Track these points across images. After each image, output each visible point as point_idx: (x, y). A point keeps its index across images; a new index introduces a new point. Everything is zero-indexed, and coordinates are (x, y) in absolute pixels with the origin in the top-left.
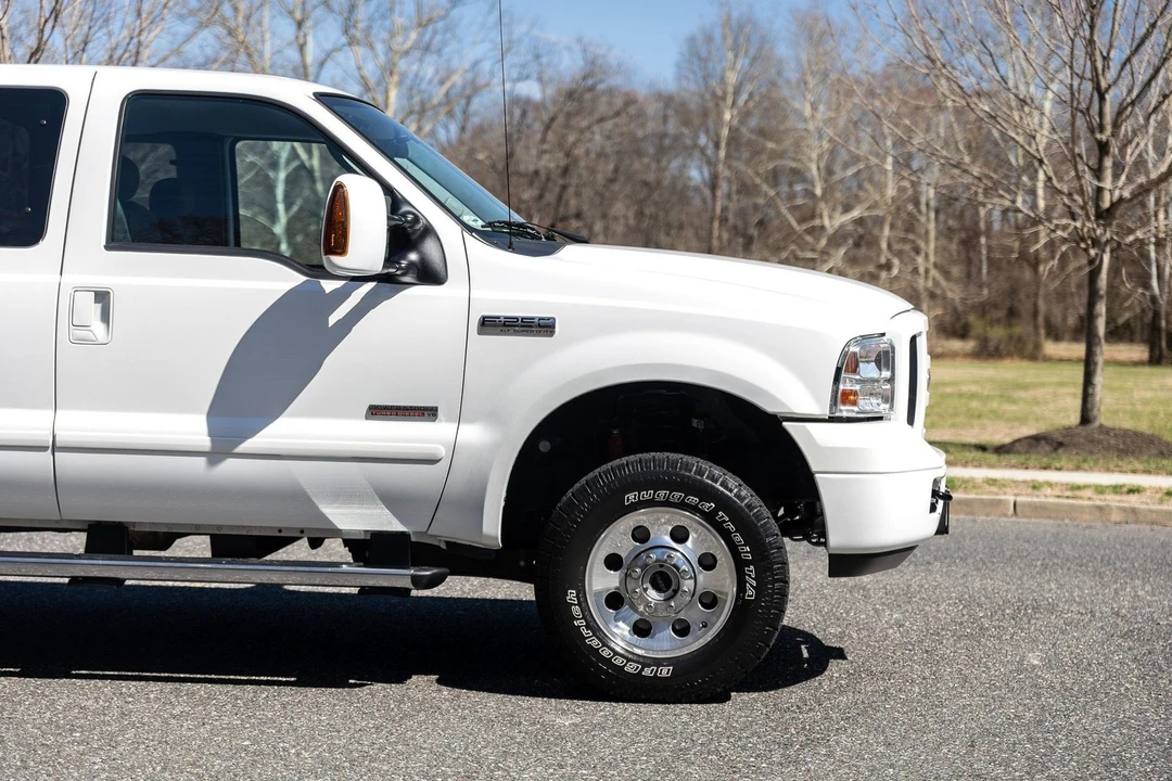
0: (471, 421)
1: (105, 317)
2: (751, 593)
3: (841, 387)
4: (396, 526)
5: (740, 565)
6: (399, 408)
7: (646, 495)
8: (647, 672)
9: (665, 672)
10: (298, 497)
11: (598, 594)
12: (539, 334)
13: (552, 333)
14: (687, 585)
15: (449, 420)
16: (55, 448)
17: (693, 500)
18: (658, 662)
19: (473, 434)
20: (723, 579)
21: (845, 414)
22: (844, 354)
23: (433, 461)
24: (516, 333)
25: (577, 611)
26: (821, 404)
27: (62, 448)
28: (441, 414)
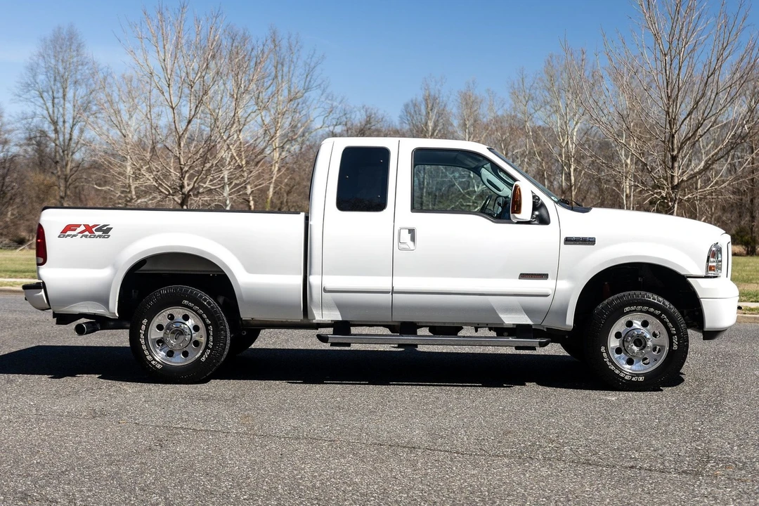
0: (561, 279)
1: (413, 239)
2: (675, 347)
3: (710, 264)
4: (529, 322)
5: (670, 336)
6: (532, 274)
7: (633, 308)
8: (634, 379)
9: (641, 379)
10: (491, 311)
11: (612, 348)
12: (589, 244)
13: (594, 244)
14: (649, 344)
15: (553, 279)
16: (393, 292)
17: (652, 310)
18: (638, 375)
19: (563, 285)
20: (664, 340)
21: (710, 275)
22: (710, 250)
23: (546, 296)
24: (580, 244)
25: (605, 355)
26: (702, 271)
27: (395, 292)
28: (550, 276)
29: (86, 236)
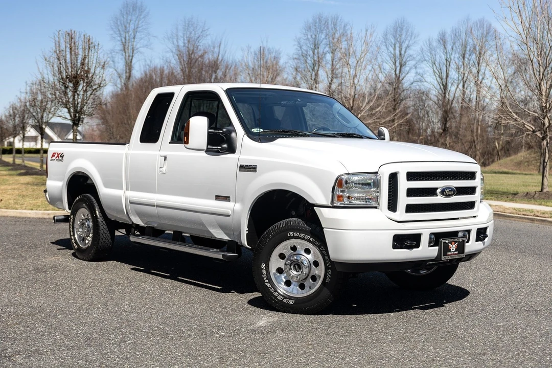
0: (238, 202)
3: (336, 194)
4: (226, 238)
6: (222, 196)
8: (285, 301)
9: (291, 302)
11: (274, 267)
12: (253, 171)
13: (256, 171)
15: (233, 202)
16: (156, 205)
18: (290, 298)
19: (238, 207)
21: (339, 204)
22: (337, 179)
23: (229, 216)
24: (247, 171)
25: (264, 272)
26: (327, 200)
27: (158, 206)
28: (231, 199)
29: (57, 160)
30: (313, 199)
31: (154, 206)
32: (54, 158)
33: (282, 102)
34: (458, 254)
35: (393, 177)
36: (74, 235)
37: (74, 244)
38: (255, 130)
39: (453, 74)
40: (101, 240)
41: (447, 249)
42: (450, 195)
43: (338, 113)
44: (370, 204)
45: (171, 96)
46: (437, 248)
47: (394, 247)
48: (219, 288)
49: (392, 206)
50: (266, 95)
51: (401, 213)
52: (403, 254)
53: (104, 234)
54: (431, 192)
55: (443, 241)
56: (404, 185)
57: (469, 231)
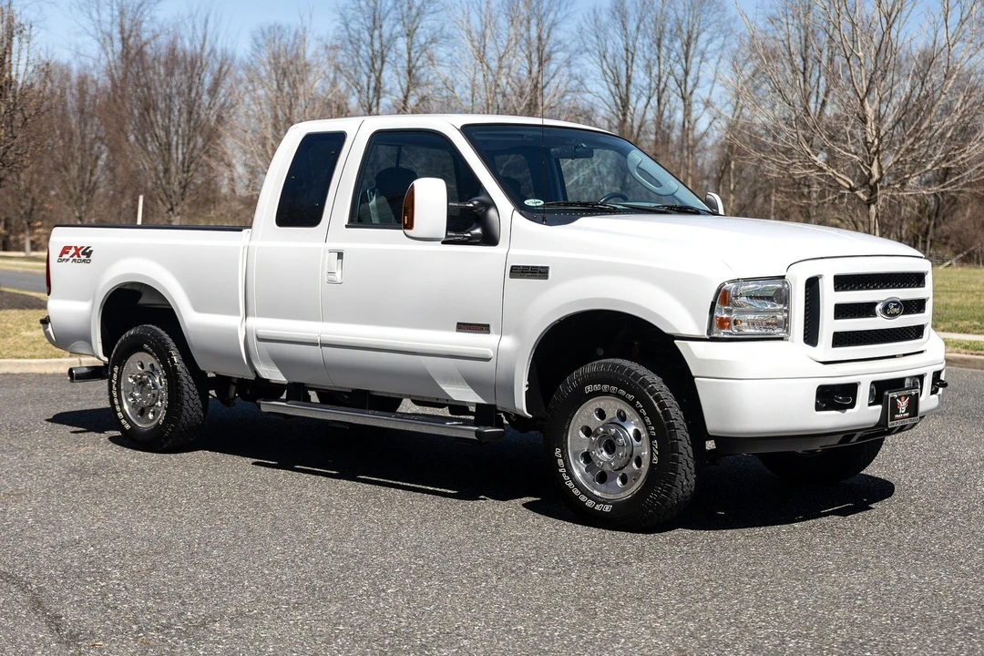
0: (507, 334)
1: (341, 267)
2: (656, 459)
3: (717, 314)
5: (651, 439)
6: (471, 324)
7: (596, 388)
8: (598, 507)
9: (607, 508)
10: (427, 378)
11: (576, 453)
12: (540, 278)
13: (546, 277)
15: (496, 333)
16: (321, 344)
17: (622, 392)
19: (508, 343)
20: (644, 448)
22: (719, 290)
23: (488, 360)
24: (529, 277)
25: (561, 462)
26: (700, 328)
27: (323, 345)
28: (492, 329)
29: (74, 260)
30: (672, 326)
31: (316, 344)
32: (65, 256)
33: (552, 150)
34: (909, 417)
35: (812, 285)
36: (121, 405)
37: (123, 421)
38: (530, 202)
39: (640, 77)
40: (185, 412)
41: (895, 409)
42: (894, 315)
43: (638, 167)
44: (772, 332)
45: (339, 138)
46: (880, 407)
47: (818, 408)
48: (452, 492)
49: (811, 337)
50: (522, 136)
51: (825, 348)
52: (832, 420)
53: (190, 401)
54: (866, 310)
55: (890, 395)
56: (830, 298)
57: (921, 377)
